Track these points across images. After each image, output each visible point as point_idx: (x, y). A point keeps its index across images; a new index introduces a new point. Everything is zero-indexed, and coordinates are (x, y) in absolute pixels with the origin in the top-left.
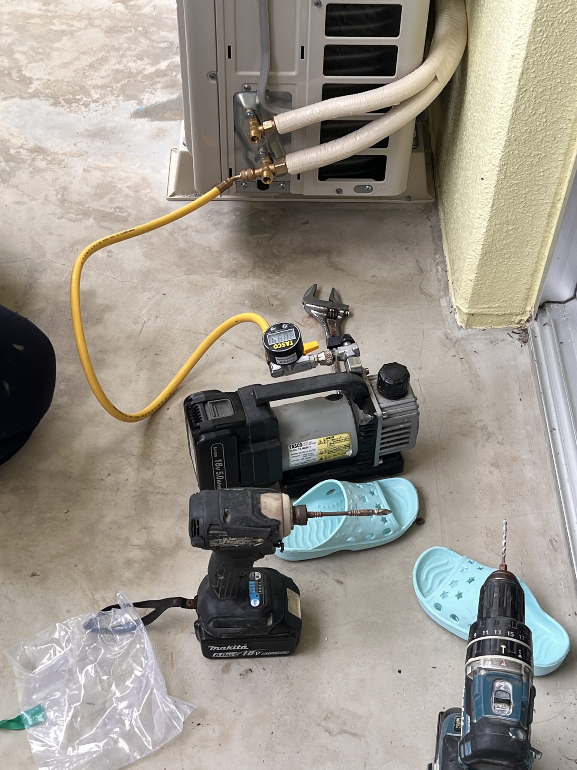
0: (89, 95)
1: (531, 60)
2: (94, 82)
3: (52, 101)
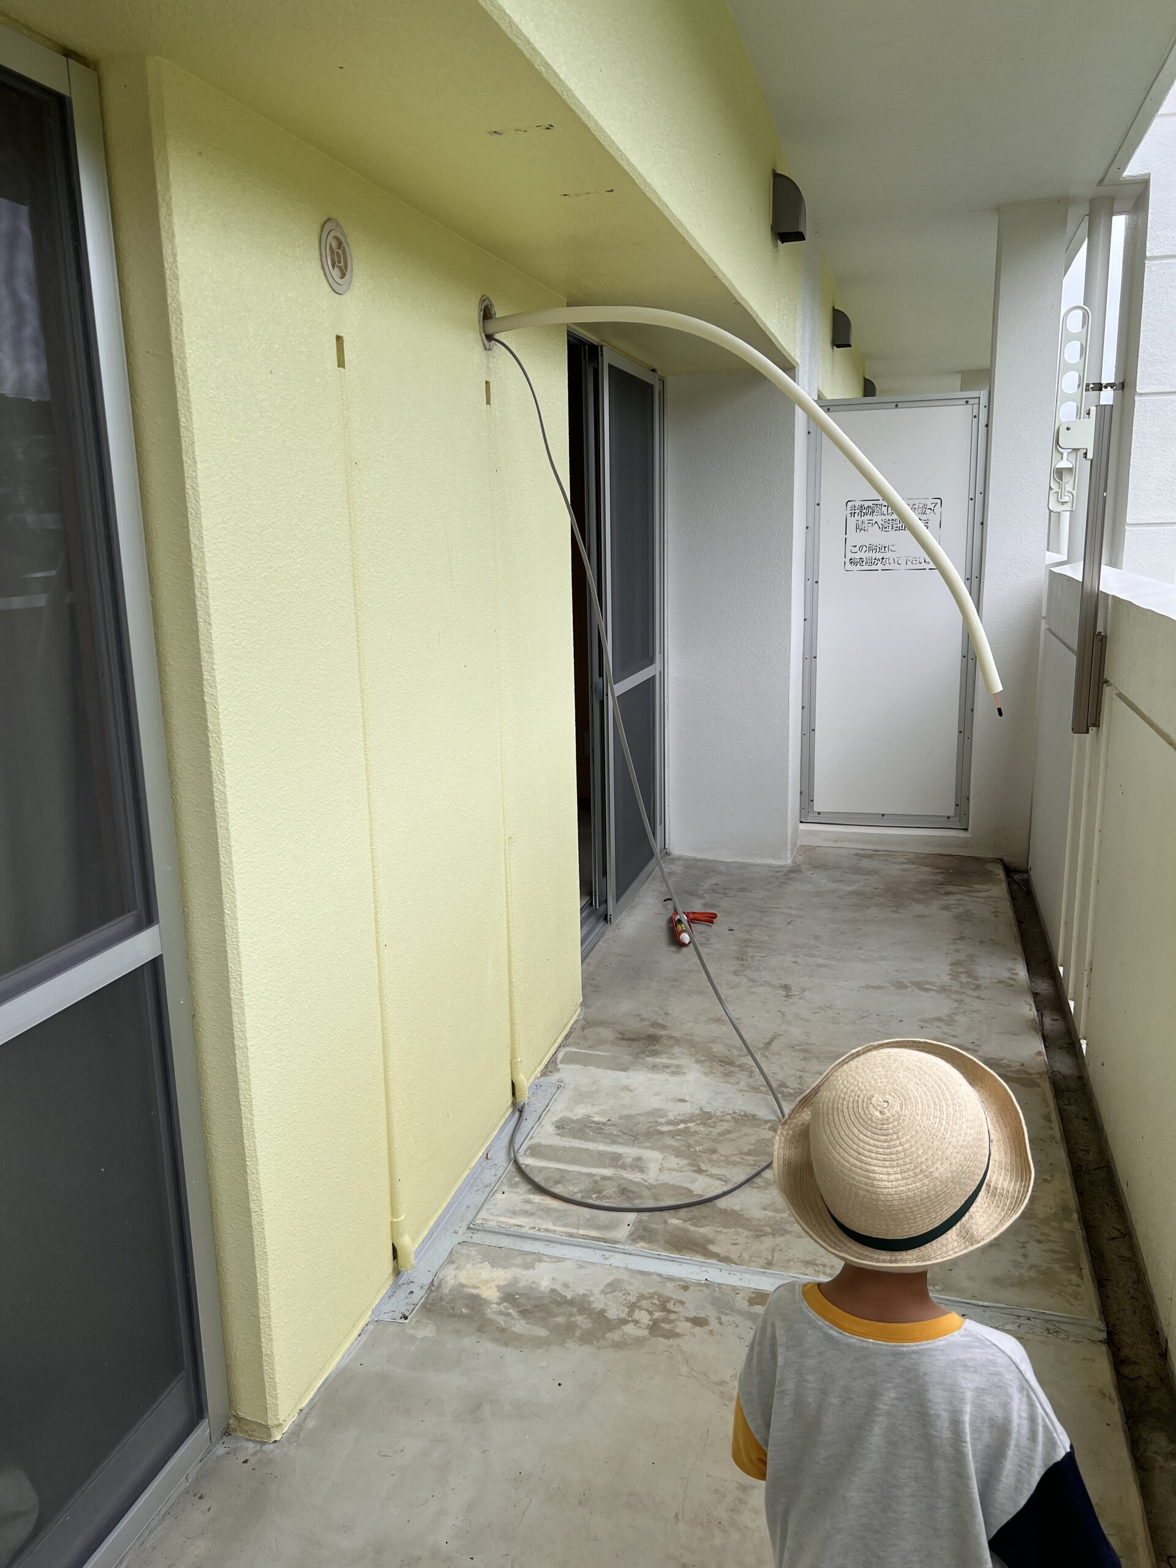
0: (732, 1117)
2: (728, 1123)
3: (756, 1117)
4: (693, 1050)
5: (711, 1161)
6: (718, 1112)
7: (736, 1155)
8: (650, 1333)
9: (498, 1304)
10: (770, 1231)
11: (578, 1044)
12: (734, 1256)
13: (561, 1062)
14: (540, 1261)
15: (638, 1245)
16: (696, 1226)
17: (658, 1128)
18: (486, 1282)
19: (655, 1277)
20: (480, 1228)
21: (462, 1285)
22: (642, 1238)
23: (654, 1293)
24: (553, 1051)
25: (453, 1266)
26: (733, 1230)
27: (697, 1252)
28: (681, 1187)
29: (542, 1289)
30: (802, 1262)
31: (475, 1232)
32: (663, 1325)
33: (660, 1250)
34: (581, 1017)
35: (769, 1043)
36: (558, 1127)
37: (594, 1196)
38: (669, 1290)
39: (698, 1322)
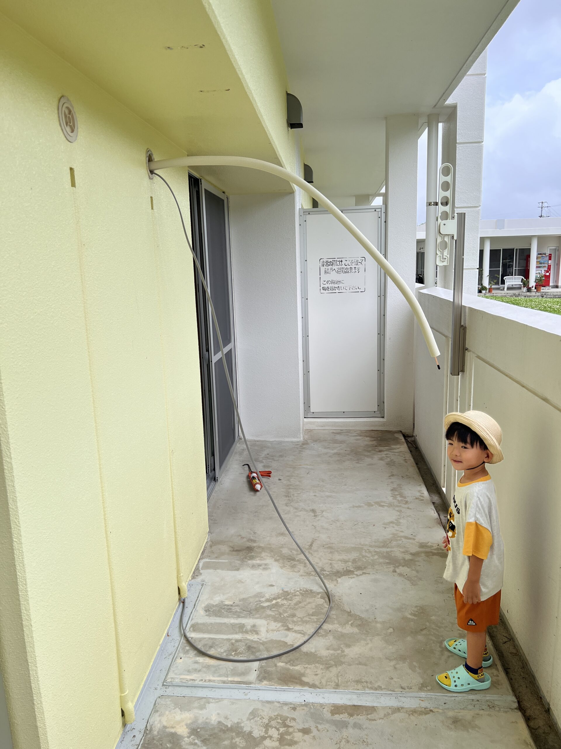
0: (300, 593)
2: (298, 597)
3: (313, 591)
4: (272, 553)
5: (293, 622)
6: (292, 590)
7: (306, 616)
8: (280, 743)
9: (189, 737)
10: (333, 663)
11: (210, 556)
12: (317, 683)
13: (202, 569)
14: (209, 703)
15: (263, 683)
16: (293, 666)
17: (262, 604)
18: (179, 722)
19: (276, 704)
20: (170, 684)
21: (165, 727)
22: (264, 678)
23: (277, 715)
24: (196, 563)
25: (158, 714)
26: (313, 665)
27: (297, 683)
28: (280, 641)
29: (213, 722)
30: (354, 681)
31: (167, 687)
32: (286, 737)
33: (276, 685)
34: (209, 540)
35: (311, 545)
36: (206, 611)
37: (233, 653)
38: (286, 712)
39: (306, 731)
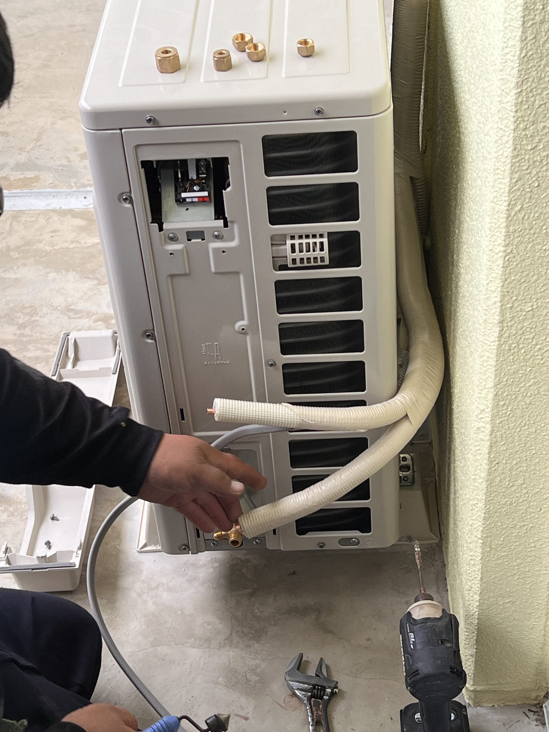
1: (498, 433)
